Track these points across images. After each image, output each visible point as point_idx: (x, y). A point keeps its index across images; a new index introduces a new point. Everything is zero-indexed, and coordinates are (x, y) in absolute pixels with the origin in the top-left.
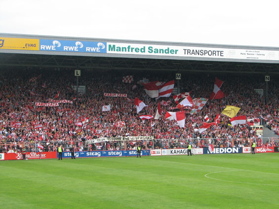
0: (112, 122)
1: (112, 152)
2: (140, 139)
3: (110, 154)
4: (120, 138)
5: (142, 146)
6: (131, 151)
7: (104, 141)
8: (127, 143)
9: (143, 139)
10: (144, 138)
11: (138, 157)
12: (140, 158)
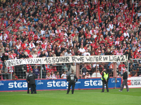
0: (54, 29)
1: (54, 82)
2: (103, 61)
3: (49, 84)
4: (67, 59)
5: (110, 72)
6: (88, 79)
7: (39, 63)
8: (81, 67)
9: (108, 61)
10: (110, 59)
11: (103, 91)
12: (107, 93)
